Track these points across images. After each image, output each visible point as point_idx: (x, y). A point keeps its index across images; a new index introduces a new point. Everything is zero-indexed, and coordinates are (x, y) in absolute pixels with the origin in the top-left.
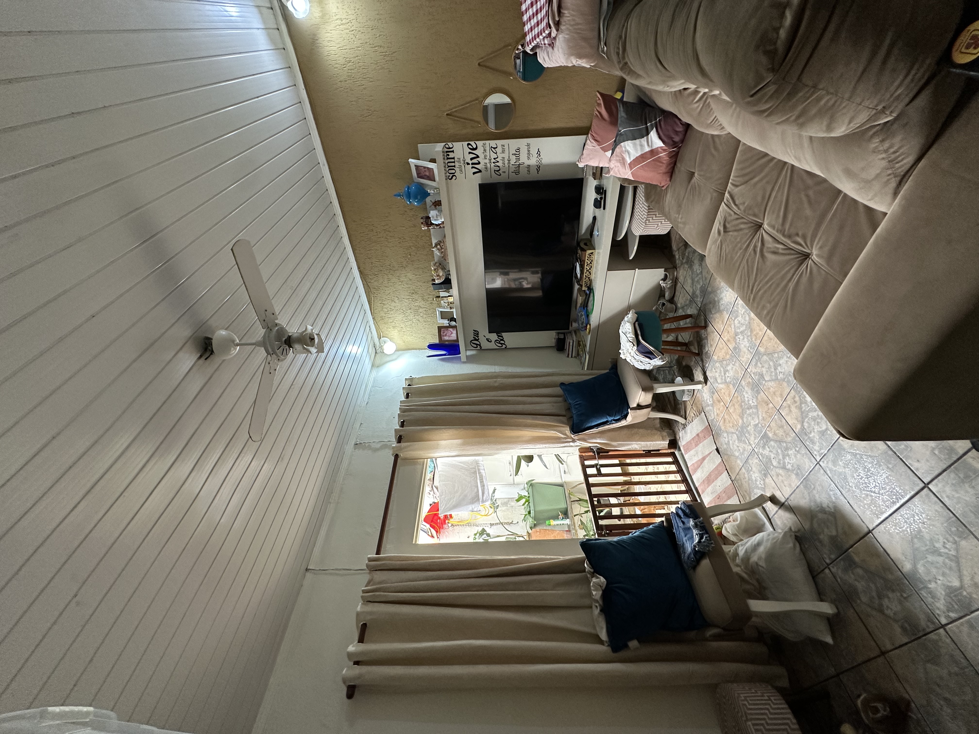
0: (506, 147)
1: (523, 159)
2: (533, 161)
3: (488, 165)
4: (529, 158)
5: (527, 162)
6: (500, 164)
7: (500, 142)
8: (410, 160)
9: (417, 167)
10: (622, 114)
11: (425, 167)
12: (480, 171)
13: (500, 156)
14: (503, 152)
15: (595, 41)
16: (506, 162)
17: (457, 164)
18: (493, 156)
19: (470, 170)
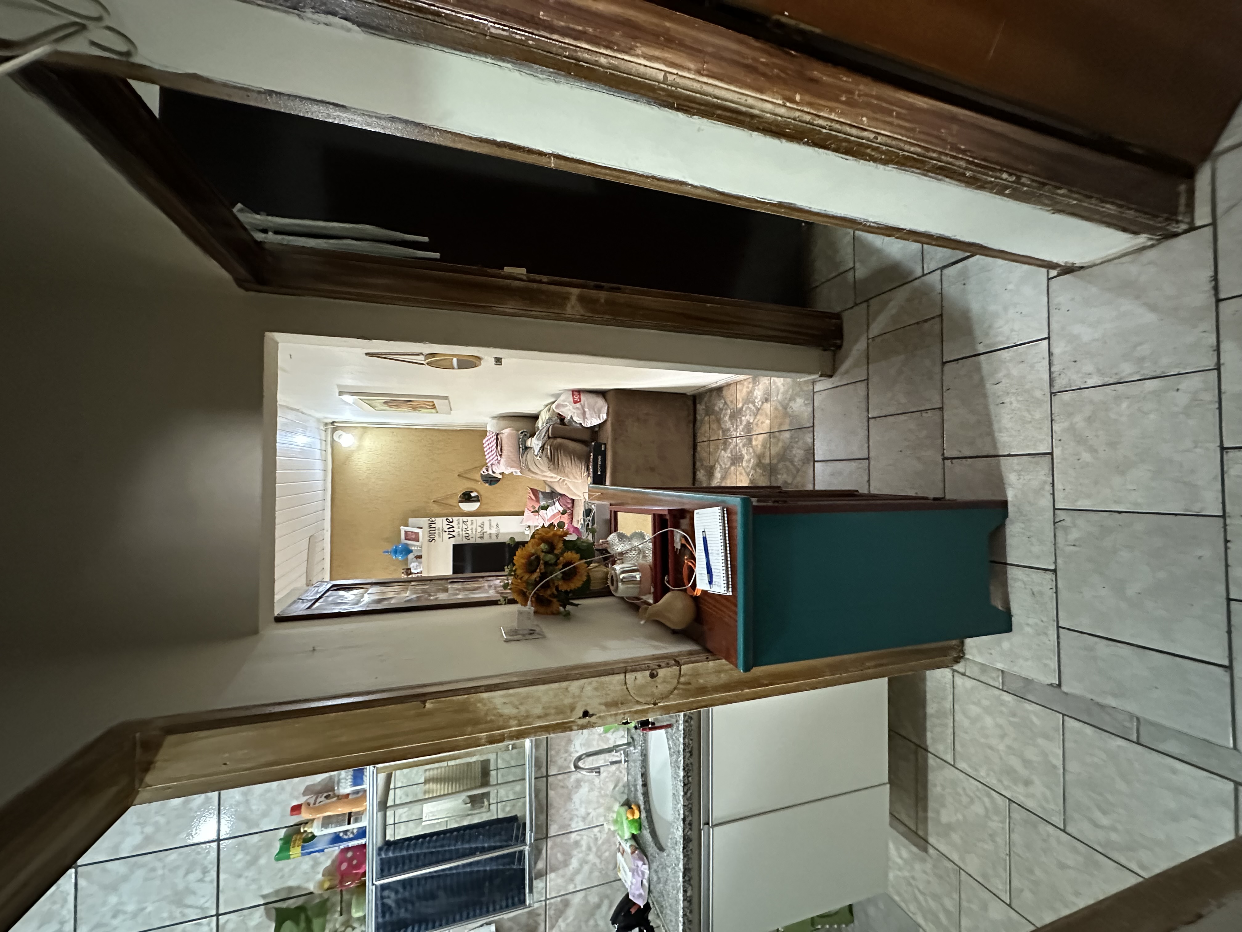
0: (474, 522)
1: (486, 529)
2: (494, 531)
3: (461, 533)
4: (490, 529)
5: (489, 532)
6: (469, 532)
7: (470, 519)
8: (402, 527)
9: (406, 532)
10: (541, 496)
11: (412, 532)
12: (454, 537)
13: (470, 527)
14: (472, 524)
15: (518, 462)
16: (474, 531)
17: (437, 532)
18: (465, 527)
19: (446, 535)
